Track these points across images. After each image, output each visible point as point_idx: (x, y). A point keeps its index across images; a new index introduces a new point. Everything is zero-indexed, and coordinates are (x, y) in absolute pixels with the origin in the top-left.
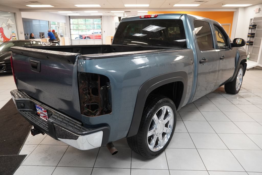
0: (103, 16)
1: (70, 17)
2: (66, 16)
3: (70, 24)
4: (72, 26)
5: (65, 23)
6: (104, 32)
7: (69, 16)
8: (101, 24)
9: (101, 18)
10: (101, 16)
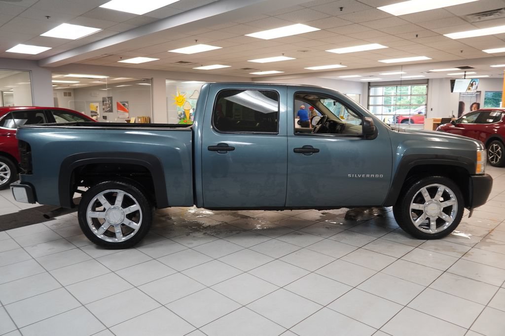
0: (432, 79)
1: (370, 85)
2: (363, 83)
3: (369, 96)
4: (371, 99)
5: (360, 95)
6: (432, 109)
7: (369, 83)
8: (427, 95)
9: (428, 83)
10: (428, 79)
